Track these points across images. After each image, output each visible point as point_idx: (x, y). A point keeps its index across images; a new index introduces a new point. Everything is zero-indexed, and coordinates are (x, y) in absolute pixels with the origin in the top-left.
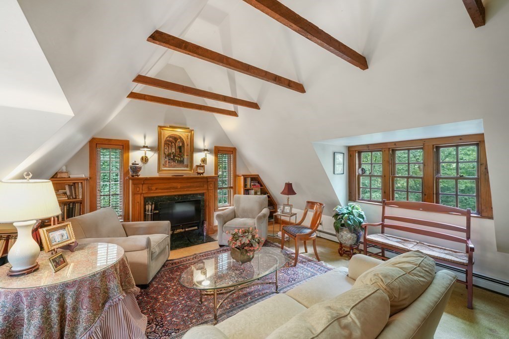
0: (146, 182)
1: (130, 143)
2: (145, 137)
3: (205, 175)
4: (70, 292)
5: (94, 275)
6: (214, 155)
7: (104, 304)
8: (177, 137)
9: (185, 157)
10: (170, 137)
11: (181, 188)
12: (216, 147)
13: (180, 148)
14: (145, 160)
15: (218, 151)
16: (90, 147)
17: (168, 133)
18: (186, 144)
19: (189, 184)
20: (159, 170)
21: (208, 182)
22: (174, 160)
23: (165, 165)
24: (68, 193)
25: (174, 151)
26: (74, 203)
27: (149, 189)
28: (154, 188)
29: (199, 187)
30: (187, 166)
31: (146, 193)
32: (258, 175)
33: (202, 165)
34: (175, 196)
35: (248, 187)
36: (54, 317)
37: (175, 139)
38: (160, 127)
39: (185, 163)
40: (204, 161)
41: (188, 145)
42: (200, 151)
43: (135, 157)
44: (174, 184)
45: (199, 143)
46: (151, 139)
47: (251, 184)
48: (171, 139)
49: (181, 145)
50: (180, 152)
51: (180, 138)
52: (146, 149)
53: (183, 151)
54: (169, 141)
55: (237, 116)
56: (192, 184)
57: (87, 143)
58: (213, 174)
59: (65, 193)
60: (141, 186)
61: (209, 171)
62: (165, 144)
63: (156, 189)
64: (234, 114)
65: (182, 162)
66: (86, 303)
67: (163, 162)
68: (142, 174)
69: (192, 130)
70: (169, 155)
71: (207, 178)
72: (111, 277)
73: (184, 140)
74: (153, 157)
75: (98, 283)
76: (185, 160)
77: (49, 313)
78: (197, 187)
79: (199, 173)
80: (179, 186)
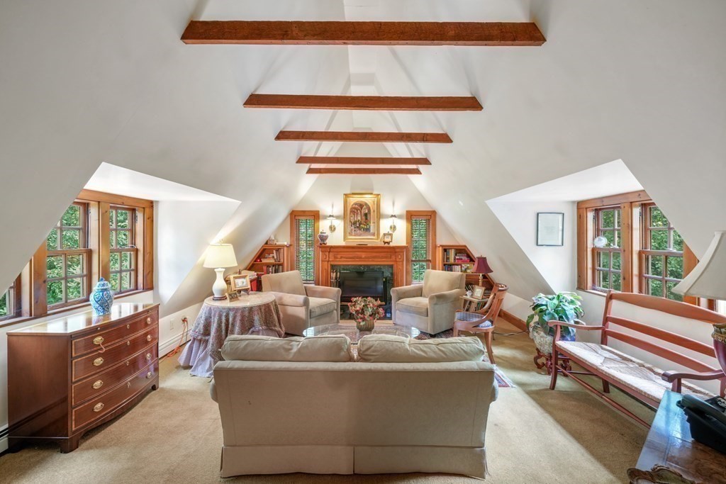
0: (331, 250)
1: (321, 213)
2: (333, 206)
3: (391, 244)
4: (231, 314)
5: (245, 308)
6: (405, 220)
7: (249, 329)
8: (363, 204)
9: (372, 224)
10: (356, 204)
11: (365, 258)
12: (408, 212)
13: (366, 215)
14: (332, 229)
15: (411, 216)
16: (291, 219)
17: (353, 200)
18: (372, 211)
19: (374, 254)
20: (345, 238)
21: (396, 252)
22: (359, 228)
23: (350, 234)
24: (275, 257)
25: (359, 218)
26: (279, 265)
27: (335, 258)
28: (339, 256)
29: (386, 257)
30: (374, 235)
31: (333, 261)
32: (465, 246)
33: (390, 232)
34: (361, 265)
35: (452, 260)
36: (223, 325)
37: (361, 206)
38: (345, 195)
39: (372, 231)
40: (393, 228)
41: (374, 211)
42: (387, 217)
43: (324, 226)
44: (358, 253)
45: (387, 208)
46: (338, 209)
47: (455, 258)
48: (357, 206)
49: (367, 212)
50: (366, 219)
51: (366, 204)
52: (331, 218)
53: (369, 219)
54: (355, 208)
55: (421, 173)
56: (377, 254)
57: (287, 216)
58: (404, 243)
59: (273, 257)
60: (327, 254)
61: (400, 239)
62: (351, 211)
63: (341, 257)
64: (417, 172)
65: (368, 230)
66: (238, 324)
67: (349, 230)
68: (329, 242)
69: (378, 195)
70: (355, 223)
71: (394, 248)
72: (256, 313)
73: (370, 206)
74: (339, 224)
75: (246, 314)
76: (372, 228)
77: (221, 322)
78: (382, 257)
79: (385, 243)
80: (363, 255)
